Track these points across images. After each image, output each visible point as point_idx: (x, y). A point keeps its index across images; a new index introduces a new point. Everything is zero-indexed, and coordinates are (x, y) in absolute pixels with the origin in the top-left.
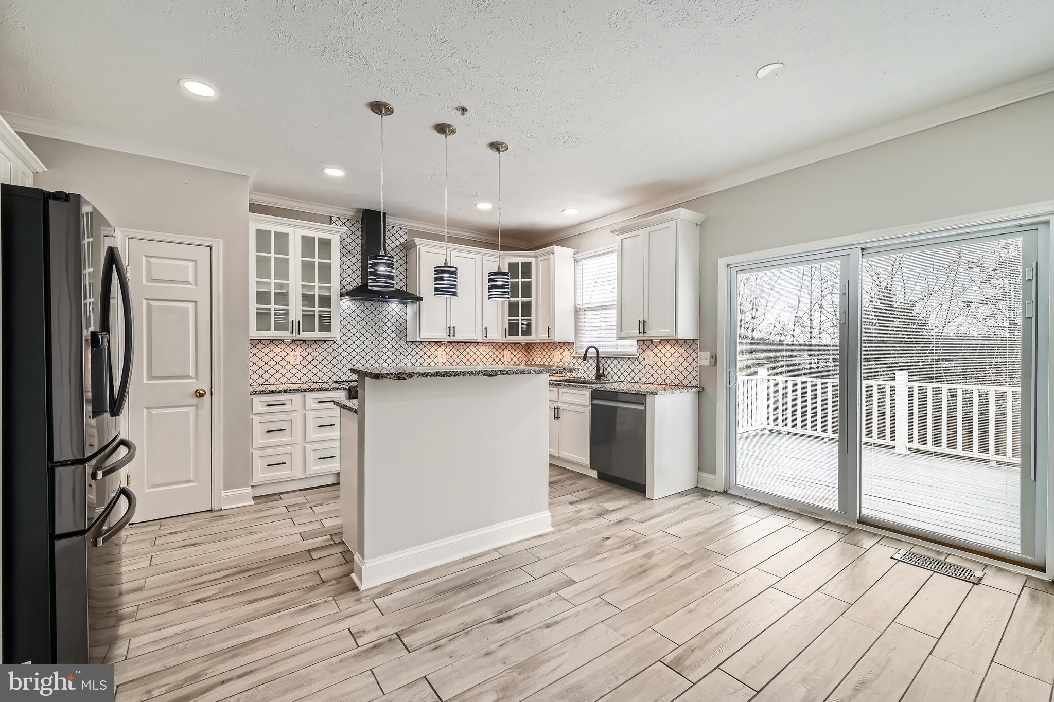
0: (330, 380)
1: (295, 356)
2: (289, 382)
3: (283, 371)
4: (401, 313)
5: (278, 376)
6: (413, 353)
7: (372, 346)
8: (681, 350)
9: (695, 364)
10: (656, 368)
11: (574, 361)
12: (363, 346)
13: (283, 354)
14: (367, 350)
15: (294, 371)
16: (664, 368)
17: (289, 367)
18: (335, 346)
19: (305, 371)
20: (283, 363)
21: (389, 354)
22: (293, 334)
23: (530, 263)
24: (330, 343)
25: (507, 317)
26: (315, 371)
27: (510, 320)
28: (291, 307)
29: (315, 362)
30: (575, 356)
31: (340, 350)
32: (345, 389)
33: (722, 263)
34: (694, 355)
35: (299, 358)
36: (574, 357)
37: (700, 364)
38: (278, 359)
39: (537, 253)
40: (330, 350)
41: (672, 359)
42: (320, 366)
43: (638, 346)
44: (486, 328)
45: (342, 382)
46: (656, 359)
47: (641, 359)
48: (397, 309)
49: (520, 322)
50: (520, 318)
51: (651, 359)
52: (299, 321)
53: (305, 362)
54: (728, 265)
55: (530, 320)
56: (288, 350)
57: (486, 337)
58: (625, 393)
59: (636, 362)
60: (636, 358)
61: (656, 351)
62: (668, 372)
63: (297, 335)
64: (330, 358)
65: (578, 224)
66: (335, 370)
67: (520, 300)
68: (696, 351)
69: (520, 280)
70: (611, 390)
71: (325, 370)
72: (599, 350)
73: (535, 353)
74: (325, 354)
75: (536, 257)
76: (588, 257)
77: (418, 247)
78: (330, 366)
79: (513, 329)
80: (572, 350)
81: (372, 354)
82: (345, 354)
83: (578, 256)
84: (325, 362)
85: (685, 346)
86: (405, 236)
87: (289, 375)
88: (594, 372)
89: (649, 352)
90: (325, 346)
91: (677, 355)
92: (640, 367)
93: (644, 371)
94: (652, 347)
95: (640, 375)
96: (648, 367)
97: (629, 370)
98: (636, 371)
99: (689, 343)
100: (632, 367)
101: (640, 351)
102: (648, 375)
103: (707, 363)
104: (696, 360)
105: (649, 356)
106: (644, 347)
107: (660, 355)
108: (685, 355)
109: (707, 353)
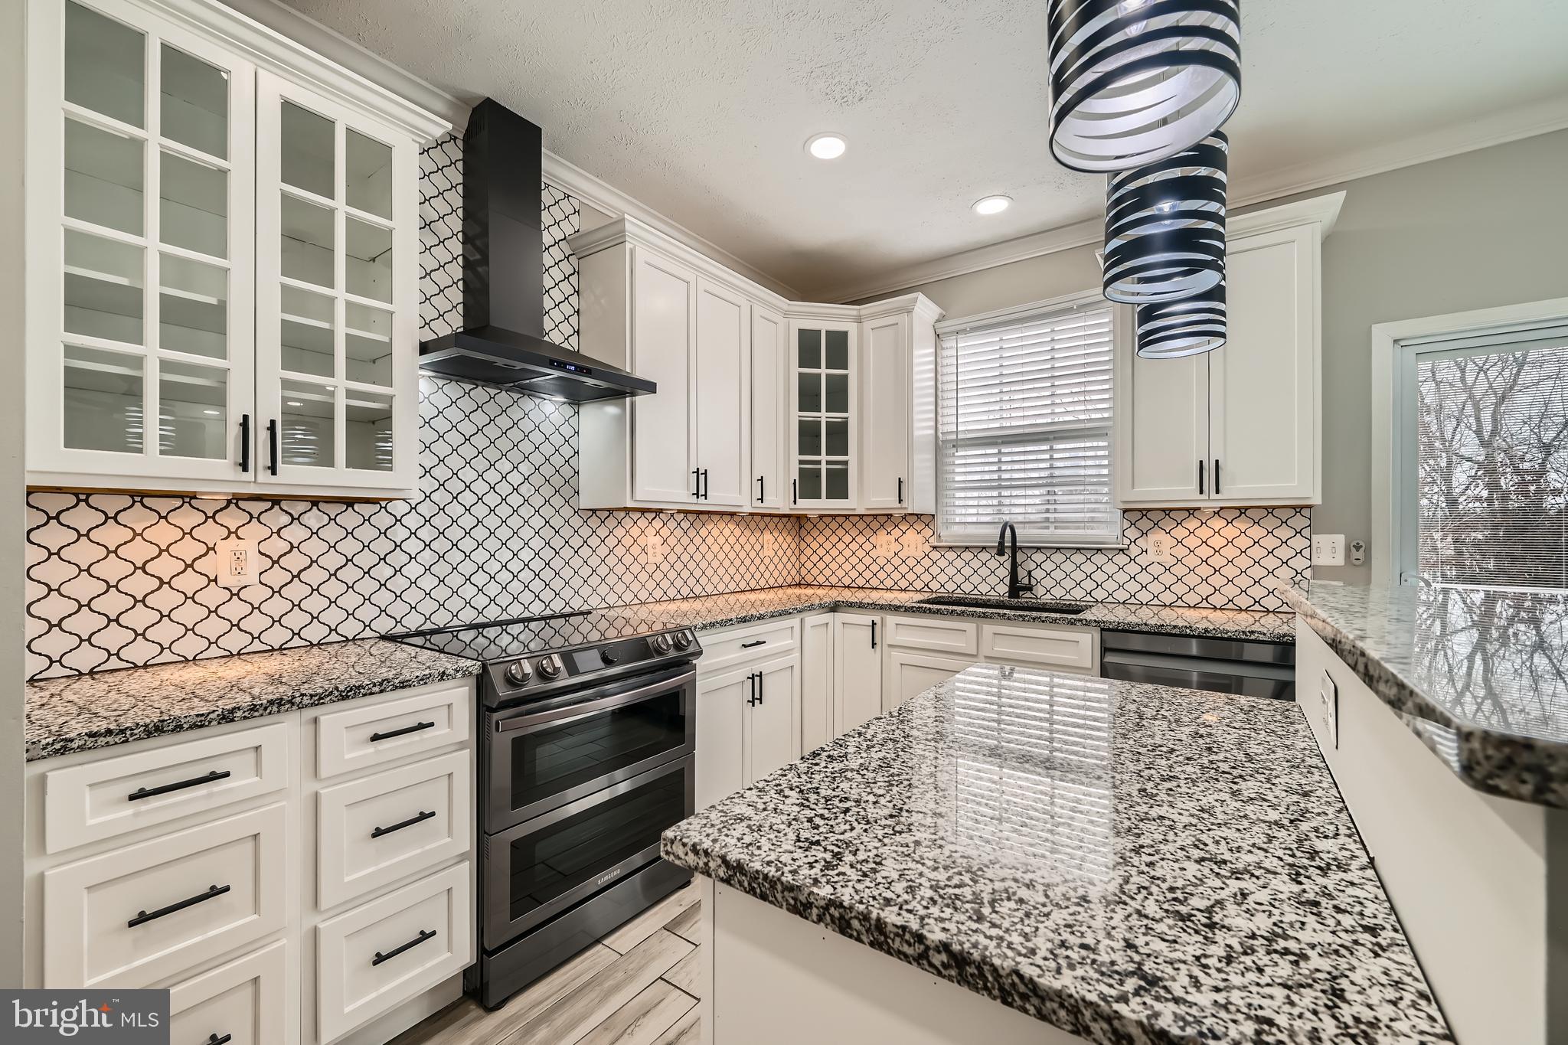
0: (368, 633)
1: (239, 557)
2: (214, 651)
3: (190, 614)
4: (567, 431)
5: (165, 632)
6: (594, 541)
7: (492, 522)
8: (1256, 532)
9: (1300, 563)
10: (1179, 570)
11: (935, 555)
12: (467, 521)
13: (189, 549)
14: (480, 533)
15: (235, 610)
16: (1204, 570)
17: (212, 596)
18: (383, 520)
19: (277, 606)
20: (190, 582)
21: (537, 543)
22: (245, 469)
23: (845, 334)
24: (367, 509)
25: (796, 456)
26: (315, 604)
27: (801, 462)
28: (237, 362)
29: (314, 576)
30: (936, 544)
31: (399, 533)
32: (467, 673)
33: (1382, 335)
34: (1299, 543)
35: (255, 564)
36: (935, 548)
37: (1315, 561)
38: (165, 567)
39: (863, 312)
40: (366, 533)
42: (333, 589)
43: (1127, 524)
44: (762, 479)
45: (408, 635)
46: (1180, 551)
47: (1134, 551)
48: (557, 418)
49: (824, 467)
50: (824, 457)
51: (1167, 551)
52: (273, 422)
53: (277, 577)
54: (1396, 341)
55: (846, 463)
56: (211, 533)
57: (762, 500)
59: (1121, 559)
60: (1122, 550)
61: (1180, 533)
62: (1217, 581)
63: (264, 476)
64: (366, 560)
65: (944, 257)
66: (383, 598)
67: (824, 416)
68: (1306, 532)
69: (824, 371)
71: (350, 601)
72: (1017, 531)
73: (821, 539)
74: (349, 547)
75: (859, 320)
76: (974, 329)
77: (628, 246)
78: (367, 586)
79: (808, 483)
80: (928, 532)
81: (492, 544)
82: (413, 546)
83: (946, 325)
84: (350, 574)
85: (1270, 522)
86: (574, 219)
87: (213, 627)
89: (1158, 536)
90: (349, 519)
91: (1243, 542)
92: (1133, 569)
93: (1144, 578)
94: (1167, 524)
95: (1133, 587)
96: (1156, 570)
97: (1099, 577)
98: (1121, 577)
99: (1284, 515)
100: (1110, 568)
101: (1132, 533)
102: (1156, 588)
103: (1340, 560)
104: (1306, 553)
105: (1158, 544)
106: (1145, 524)
107: (1192, 542)
108: (1270, 542)
109: (1340, 539)
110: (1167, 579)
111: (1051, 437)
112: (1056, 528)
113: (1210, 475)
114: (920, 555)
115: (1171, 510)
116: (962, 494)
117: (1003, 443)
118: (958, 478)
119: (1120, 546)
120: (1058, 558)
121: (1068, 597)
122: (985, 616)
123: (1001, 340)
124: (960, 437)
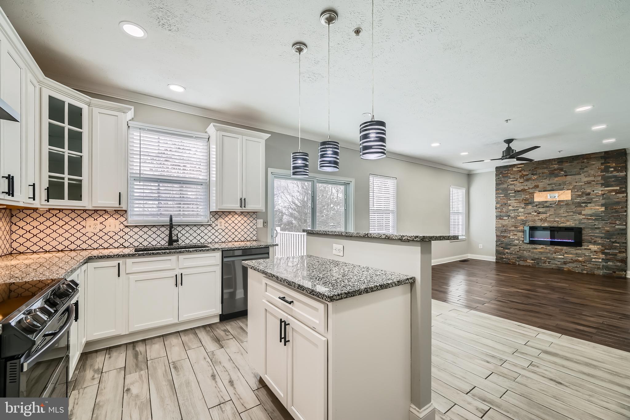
8: (245, 219)
9: (254, 227)
10: (227, 231)
16: (233, 230)
23: (81, 109)
25: (47, 173)
27: (50, 177)
30: (128, 225)
33: (270, 170)
34: (254, 222)
36: (126, 226)
37: (258, 227)
41: (239, 225)
43: (211, 216)
46: (227, 225)
47: (214, 225)
49: (66, 182)
50: (66, 176)
51: (223, 225)
54: (271, 173)
55: (81, 181)
58: (256, 248)
59: (210, 228)
61: (227, 219)
62: (236, 233)
67: (66, 152)
68: (256, 219)
69: (66, 126)
70: (244, 248)
72: (174, 219)
75: (89, 104)
76: (148, 130)
80: (122, 219)
83: (136, 124)
85: (248, 216)
88: (167, 239)
89: (220, 220)
91: (242, 222)
92: (213, 231)
93: (217, 234)
94: (223, 216)
95: (213, 237)
96: (220, 231)
97: (202, 234)
98: (210, 234)
99: (251, 214)
100: (206, 231)
101: (213, 219)
102: (220, 237)
103: (262, 226)
104: (256, 224)
105: (221, 223)
106: (217, 216)
107: (230, 222)
108: (248, 222)
109: (262, 220)
110: (223, 234)
111: (182, 182)
112: (183, 217)
113: (243, 202)
114: (117, 230)
115: (224, 212)
116: (137, 202)
117: (160, 182)
118: (136, 194)
119: (209, 224)
120: (187, 228)
121: (191, 243)
122: (180, 252)
123: (159, 138)
124: (141, 176)
